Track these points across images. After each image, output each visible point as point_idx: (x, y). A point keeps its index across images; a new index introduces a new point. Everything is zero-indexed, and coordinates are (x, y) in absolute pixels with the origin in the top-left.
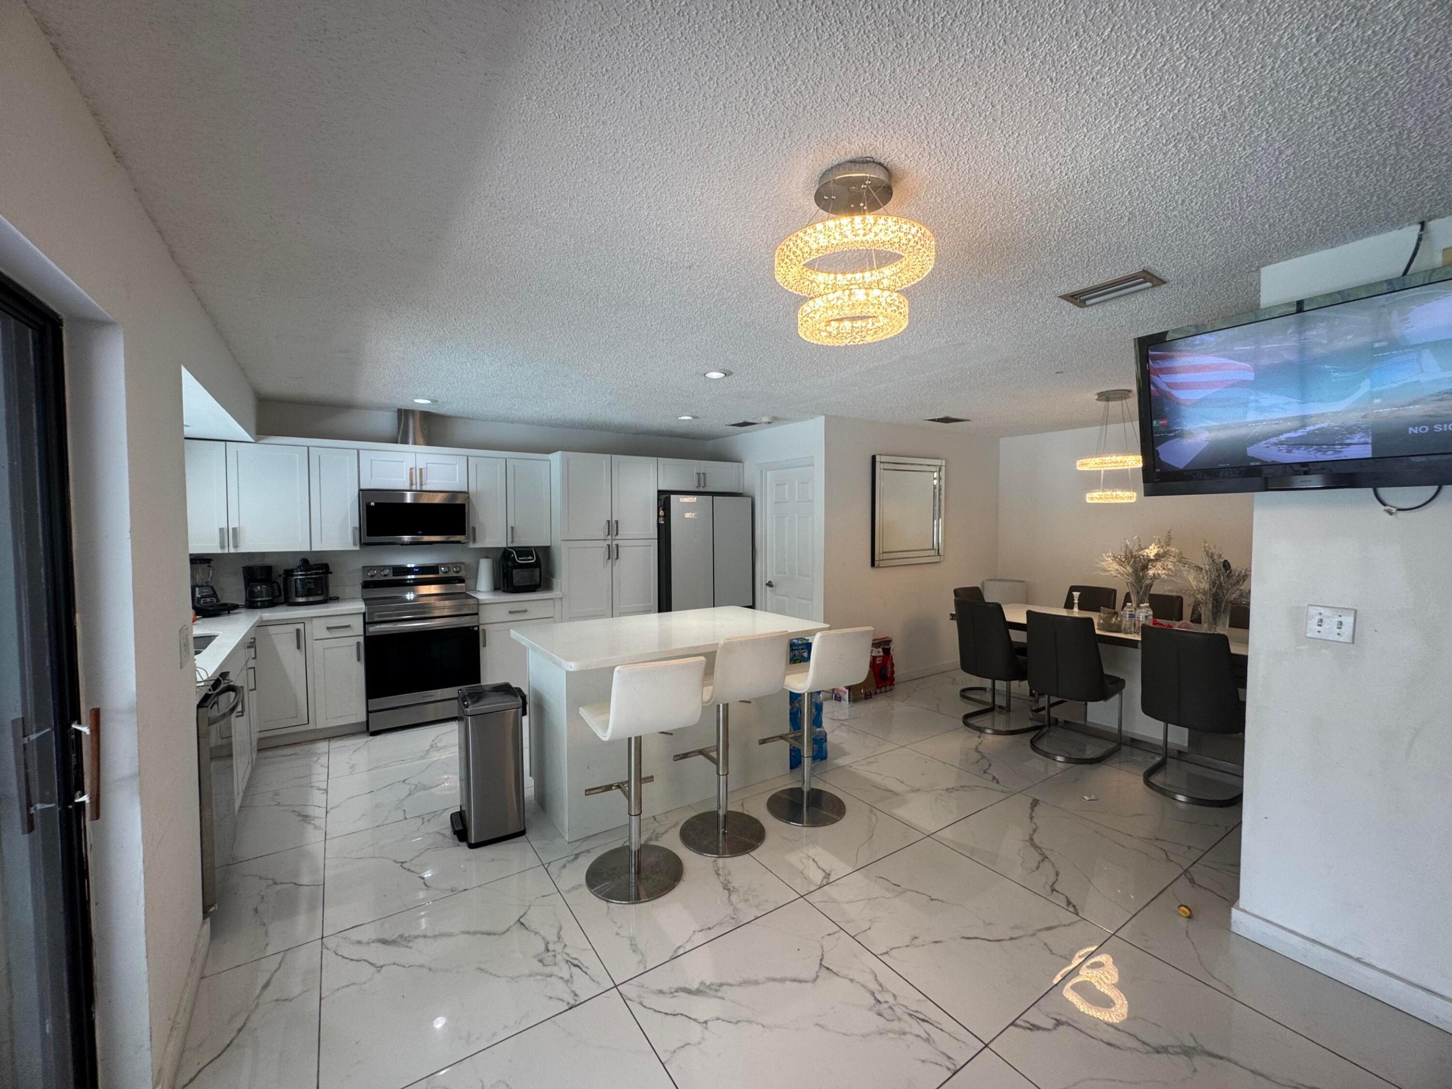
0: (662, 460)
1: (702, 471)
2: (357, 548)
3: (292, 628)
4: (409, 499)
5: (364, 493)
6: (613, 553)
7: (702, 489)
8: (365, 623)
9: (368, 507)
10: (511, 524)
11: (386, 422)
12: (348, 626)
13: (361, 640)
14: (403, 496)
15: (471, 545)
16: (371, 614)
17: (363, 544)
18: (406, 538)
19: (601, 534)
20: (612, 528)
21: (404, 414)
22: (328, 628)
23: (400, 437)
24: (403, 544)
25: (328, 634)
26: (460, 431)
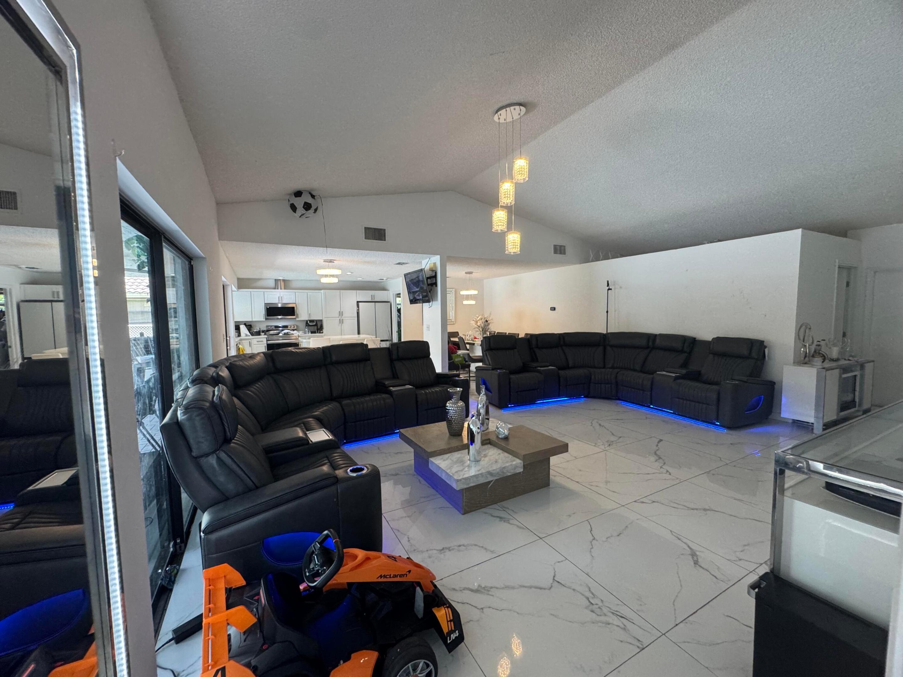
0: (358, 291)
1: (373, 294)
2: (264, 320)
3: (248, 341)
4: (280, 305)
5: (266, 304)
6: (341, 322)
7: (373, 300)
8: (267, 340)
9: (267, 308)
10: (309, 313)
11: (272, 284)
12: (262, 341)
13: (266, 345)
14: (278, 305)
15: (297, 319)
16: (268, 338)
17: (266, 319)
18: (280, 317)
19: (337, 315)
20: (341, 314)
21: (276, 281)
22: (258, 341)
23: (275, 288)
24: (278, 319)
25: (257, 343)
26: (294, 285)
